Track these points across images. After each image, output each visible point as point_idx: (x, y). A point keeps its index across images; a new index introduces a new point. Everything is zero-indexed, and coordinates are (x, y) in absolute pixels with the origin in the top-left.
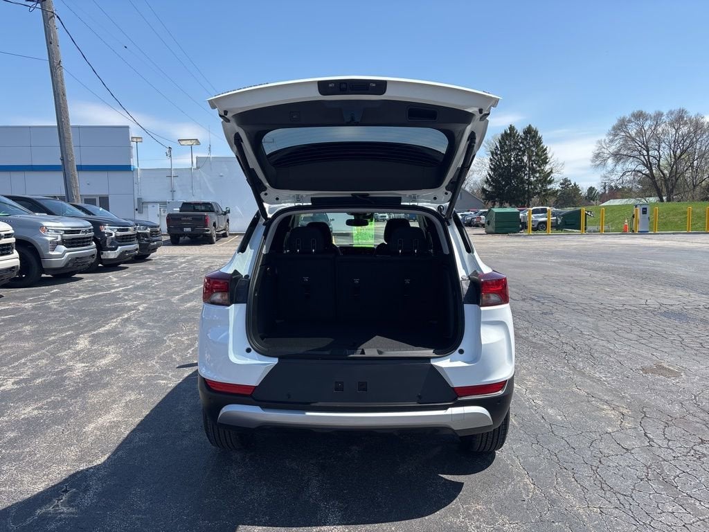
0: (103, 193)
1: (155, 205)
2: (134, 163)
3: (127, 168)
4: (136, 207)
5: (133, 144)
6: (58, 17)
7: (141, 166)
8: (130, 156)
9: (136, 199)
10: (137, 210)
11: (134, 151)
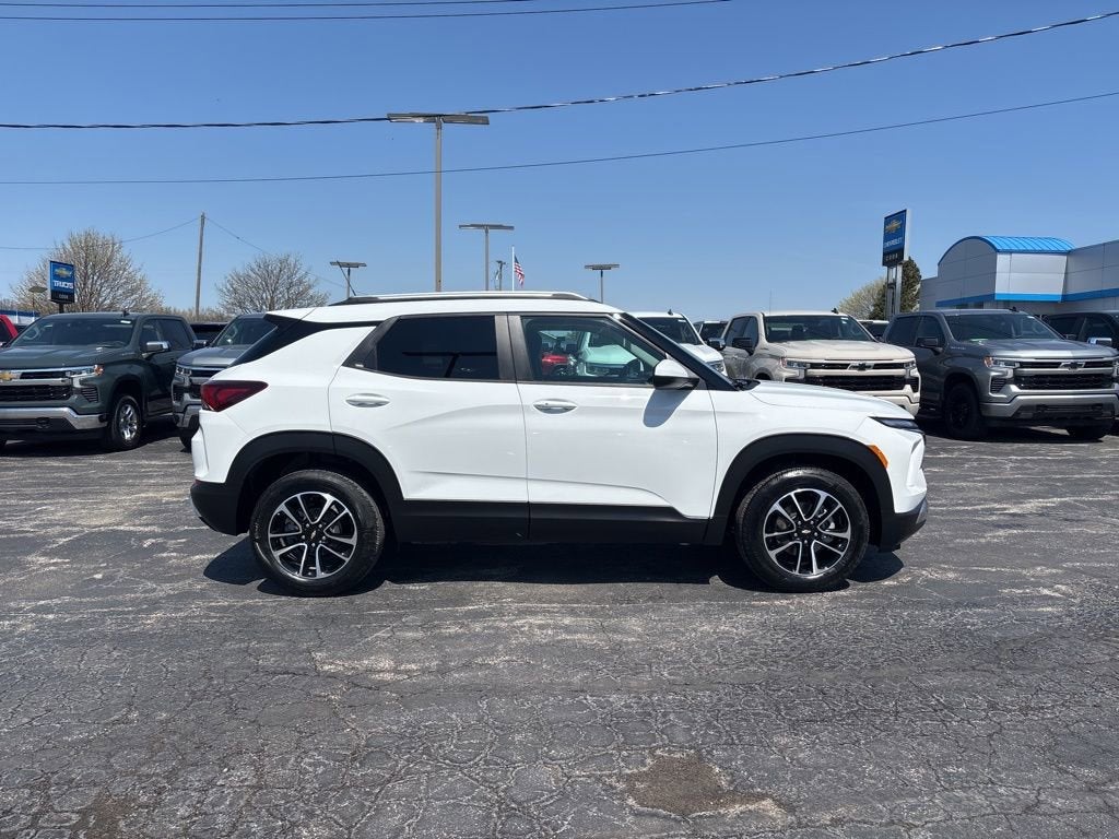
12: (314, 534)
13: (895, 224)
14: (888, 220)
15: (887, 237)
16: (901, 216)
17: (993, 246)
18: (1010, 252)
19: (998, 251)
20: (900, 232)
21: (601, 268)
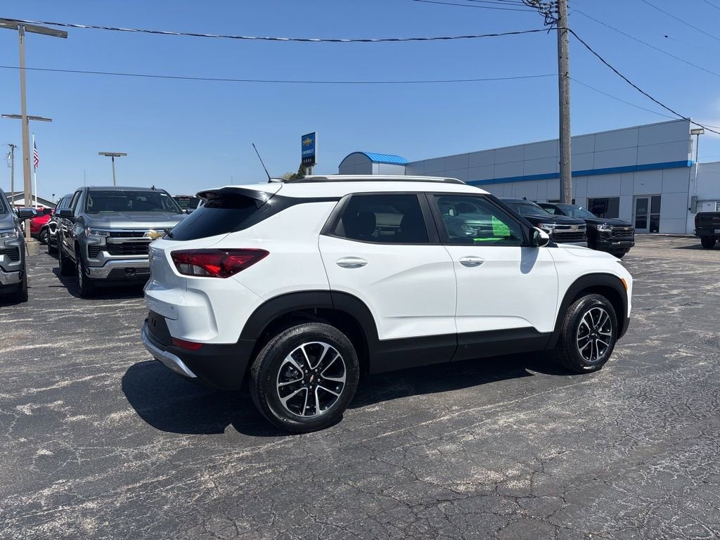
0: (655, 192)
1: (710, 203)
2: (691, 157)
3: (683, 164)
4: (690, 207)
5: (694, 137)
6: (570, 31)
7: (700, 161)
8: (688, 150)
9: (690, 198)
10: (690, 209)
11: (694, 146)
12: (312, 378)
13: (309, 141)
14: (304, 138)
15: (304, 148)
16: (312, 136)
17: (370, 158)
18: (379, 162)
19: (372, 161)
20: (312, 146)
21: (113, 155)
